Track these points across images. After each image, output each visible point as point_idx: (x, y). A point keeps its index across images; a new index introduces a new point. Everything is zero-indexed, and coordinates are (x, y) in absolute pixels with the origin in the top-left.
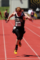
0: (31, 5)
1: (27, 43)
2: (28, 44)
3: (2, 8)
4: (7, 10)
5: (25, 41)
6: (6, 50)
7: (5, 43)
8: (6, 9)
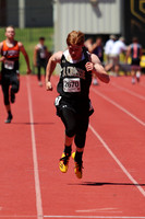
0: (133, 22)
1: (117, 161)
2: (119, 163)
3: (28, 30)
4: (42, 39)
5: (111, 152)
6: (41, 186)
7: (38, 161)
8: (40, 36)
